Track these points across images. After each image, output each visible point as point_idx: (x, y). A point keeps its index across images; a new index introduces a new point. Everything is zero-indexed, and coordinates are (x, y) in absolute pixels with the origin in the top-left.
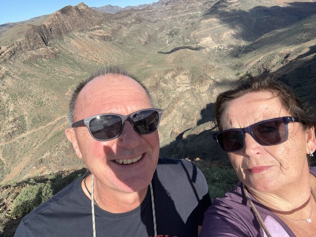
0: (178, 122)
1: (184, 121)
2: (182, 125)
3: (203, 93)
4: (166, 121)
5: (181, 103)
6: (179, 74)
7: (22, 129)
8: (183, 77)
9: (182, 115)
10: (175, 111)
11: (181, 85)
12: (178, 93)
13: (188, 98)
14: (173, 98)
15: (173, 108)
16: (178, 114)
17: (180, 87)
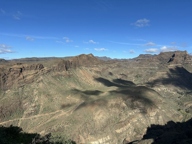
0: (130, 133)
1: (135, 133)
2: (133, 136)
3: (151, 117)
4: (122, 130)
5: (135, 120)
6: (137, 101)
7: (36, 112)
8: (139, 103)
9: (134, 129)
10: (129, 124)
11: (136, 108)
12: (134, 113)
13: (140, 118)
14: (130, 115)
15: (129, 122)
16: (131, 127)
17: (136, 109)
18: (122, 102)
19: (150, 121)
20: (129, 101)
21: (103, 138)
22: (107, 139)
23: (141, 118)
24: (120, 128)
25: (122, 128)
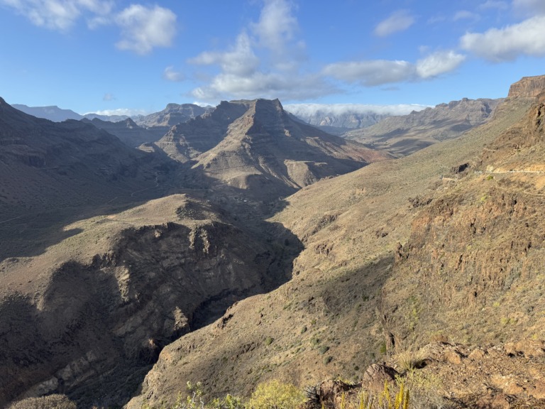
0: (155, 325)
1: (168, 323)
3: (208, 270)
4: (130, 325)
5: (165, 289)
6: (168, 236)
8: (173, 241)
10: (151, 303)
11: (168, 254)
12: (161, 270)
13: (179, 280)
14: (150, 279)
15: (149, 298)
16: (157, 310)
17: (167, 258)
18: (126, 247)
19: (205, 282)
20: (146, 240)
21: (74, 362)
22: (85, 363)
23: (182, 279)
24: (124, 322)
25: (131, 319)
